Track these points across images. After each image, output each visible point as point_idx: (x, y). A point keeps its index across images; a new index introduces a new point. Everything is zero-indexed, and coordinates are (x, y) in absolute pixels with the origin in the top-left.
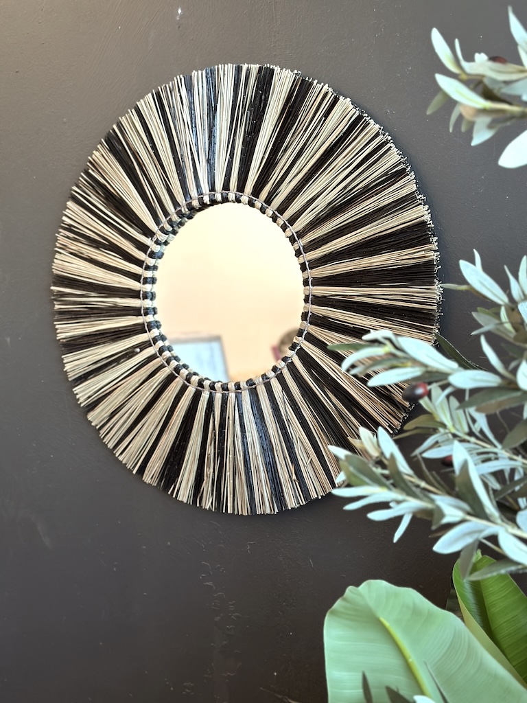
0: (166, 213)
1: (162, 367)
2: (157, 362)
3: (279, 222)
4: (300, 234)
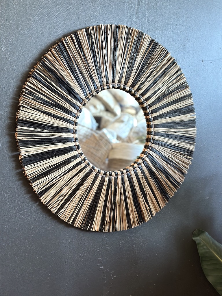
0: (90, 91)
1: (86, 167)
2: (83, 165)
3: (142, 100)
4: (150, 106)
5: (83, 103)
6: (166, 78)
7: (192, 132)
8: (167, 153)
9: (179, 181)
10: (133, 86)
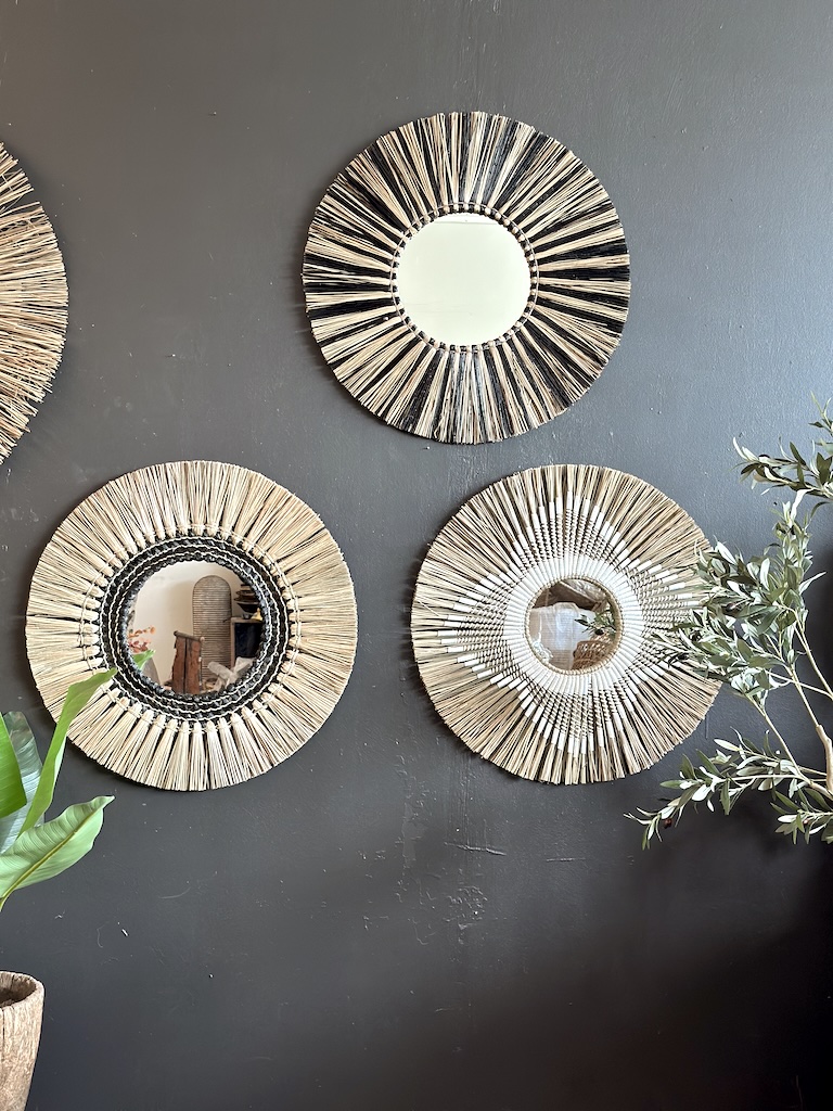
0: (419, 214)
1: (409, 332)
2: (405, 328)
3: (516, 230)
4: (532, 240)
5: (407, 233)
6: (565, 193)
7: (622, 288)
8: (565, 321)
9: (591, 374)
10: (498, 206)
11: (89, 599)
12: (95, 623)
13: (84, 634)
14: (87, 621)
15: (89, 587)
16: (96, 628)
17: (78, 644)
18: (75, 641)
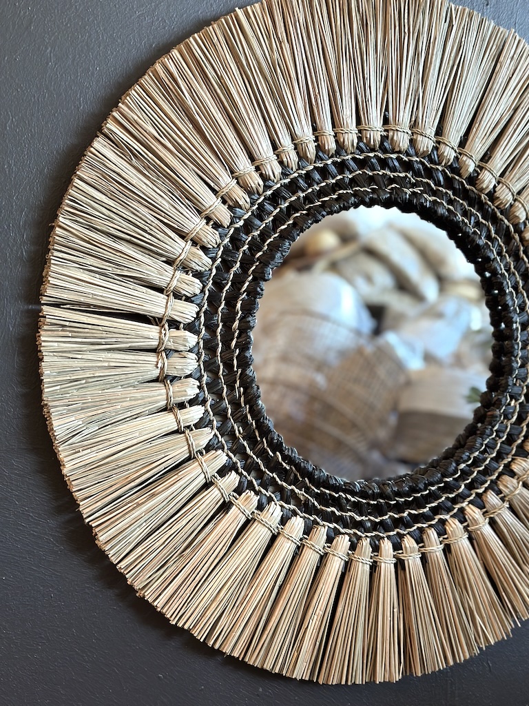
11: (180, 274)
12: (191, 327)
13: (169, 352)
14: (174, 324)
15: (180, 248)
16: (192, 339)
17: (156, 373)
18: (149, 365)
